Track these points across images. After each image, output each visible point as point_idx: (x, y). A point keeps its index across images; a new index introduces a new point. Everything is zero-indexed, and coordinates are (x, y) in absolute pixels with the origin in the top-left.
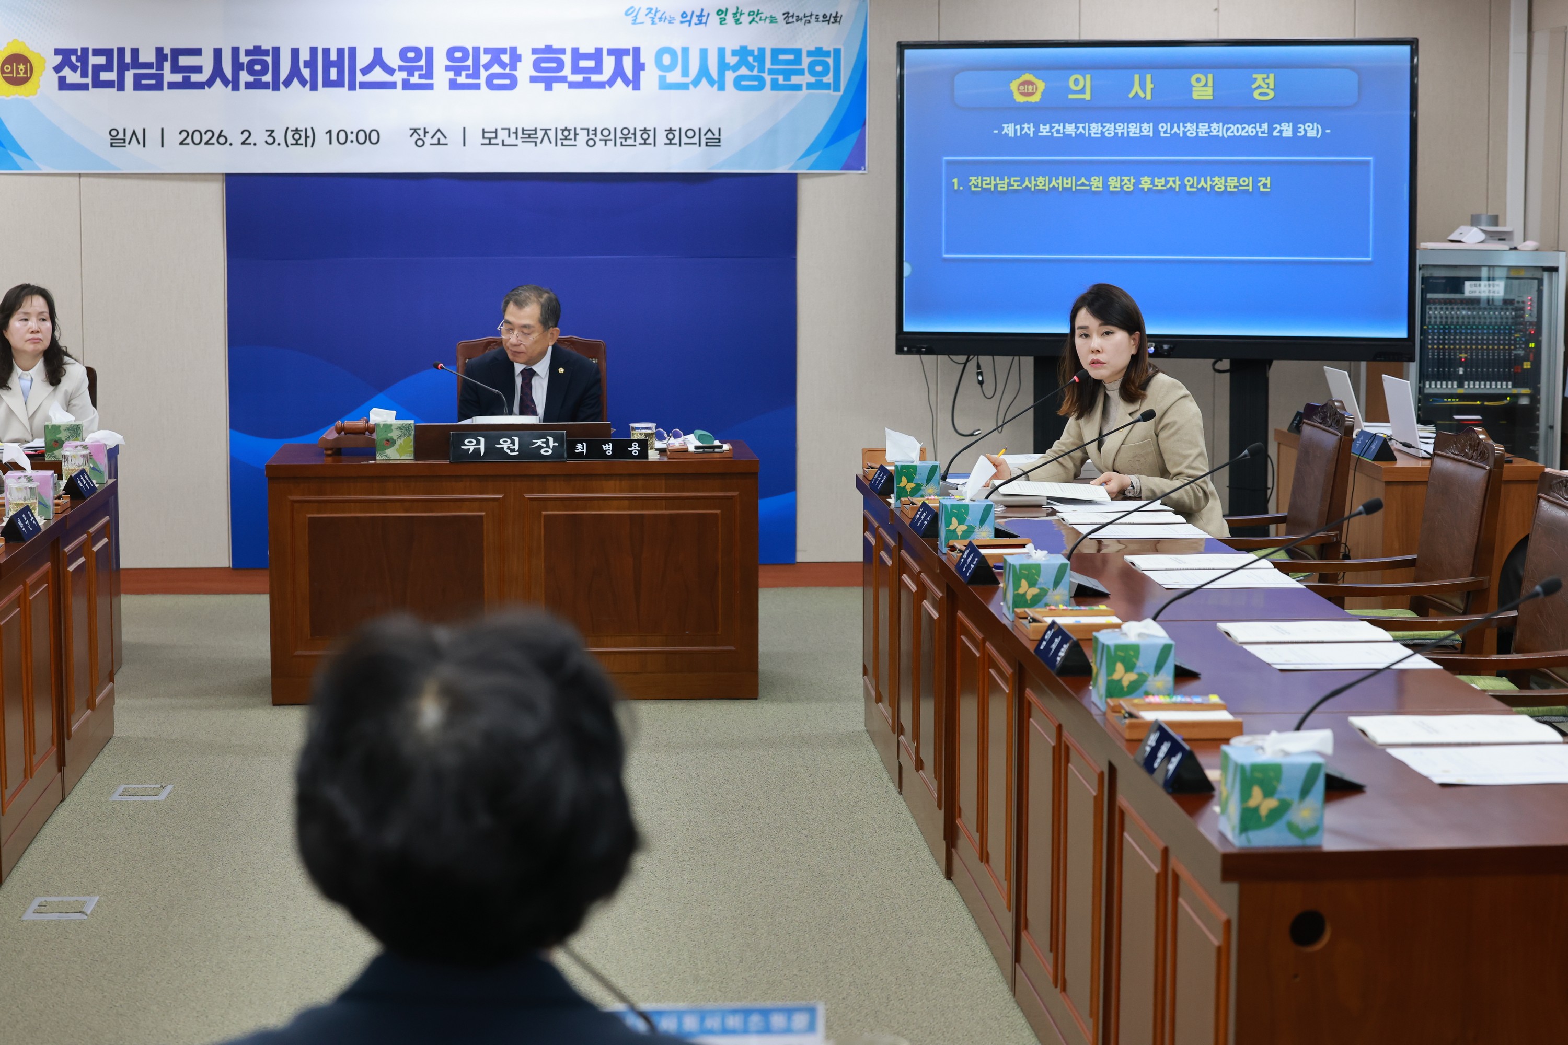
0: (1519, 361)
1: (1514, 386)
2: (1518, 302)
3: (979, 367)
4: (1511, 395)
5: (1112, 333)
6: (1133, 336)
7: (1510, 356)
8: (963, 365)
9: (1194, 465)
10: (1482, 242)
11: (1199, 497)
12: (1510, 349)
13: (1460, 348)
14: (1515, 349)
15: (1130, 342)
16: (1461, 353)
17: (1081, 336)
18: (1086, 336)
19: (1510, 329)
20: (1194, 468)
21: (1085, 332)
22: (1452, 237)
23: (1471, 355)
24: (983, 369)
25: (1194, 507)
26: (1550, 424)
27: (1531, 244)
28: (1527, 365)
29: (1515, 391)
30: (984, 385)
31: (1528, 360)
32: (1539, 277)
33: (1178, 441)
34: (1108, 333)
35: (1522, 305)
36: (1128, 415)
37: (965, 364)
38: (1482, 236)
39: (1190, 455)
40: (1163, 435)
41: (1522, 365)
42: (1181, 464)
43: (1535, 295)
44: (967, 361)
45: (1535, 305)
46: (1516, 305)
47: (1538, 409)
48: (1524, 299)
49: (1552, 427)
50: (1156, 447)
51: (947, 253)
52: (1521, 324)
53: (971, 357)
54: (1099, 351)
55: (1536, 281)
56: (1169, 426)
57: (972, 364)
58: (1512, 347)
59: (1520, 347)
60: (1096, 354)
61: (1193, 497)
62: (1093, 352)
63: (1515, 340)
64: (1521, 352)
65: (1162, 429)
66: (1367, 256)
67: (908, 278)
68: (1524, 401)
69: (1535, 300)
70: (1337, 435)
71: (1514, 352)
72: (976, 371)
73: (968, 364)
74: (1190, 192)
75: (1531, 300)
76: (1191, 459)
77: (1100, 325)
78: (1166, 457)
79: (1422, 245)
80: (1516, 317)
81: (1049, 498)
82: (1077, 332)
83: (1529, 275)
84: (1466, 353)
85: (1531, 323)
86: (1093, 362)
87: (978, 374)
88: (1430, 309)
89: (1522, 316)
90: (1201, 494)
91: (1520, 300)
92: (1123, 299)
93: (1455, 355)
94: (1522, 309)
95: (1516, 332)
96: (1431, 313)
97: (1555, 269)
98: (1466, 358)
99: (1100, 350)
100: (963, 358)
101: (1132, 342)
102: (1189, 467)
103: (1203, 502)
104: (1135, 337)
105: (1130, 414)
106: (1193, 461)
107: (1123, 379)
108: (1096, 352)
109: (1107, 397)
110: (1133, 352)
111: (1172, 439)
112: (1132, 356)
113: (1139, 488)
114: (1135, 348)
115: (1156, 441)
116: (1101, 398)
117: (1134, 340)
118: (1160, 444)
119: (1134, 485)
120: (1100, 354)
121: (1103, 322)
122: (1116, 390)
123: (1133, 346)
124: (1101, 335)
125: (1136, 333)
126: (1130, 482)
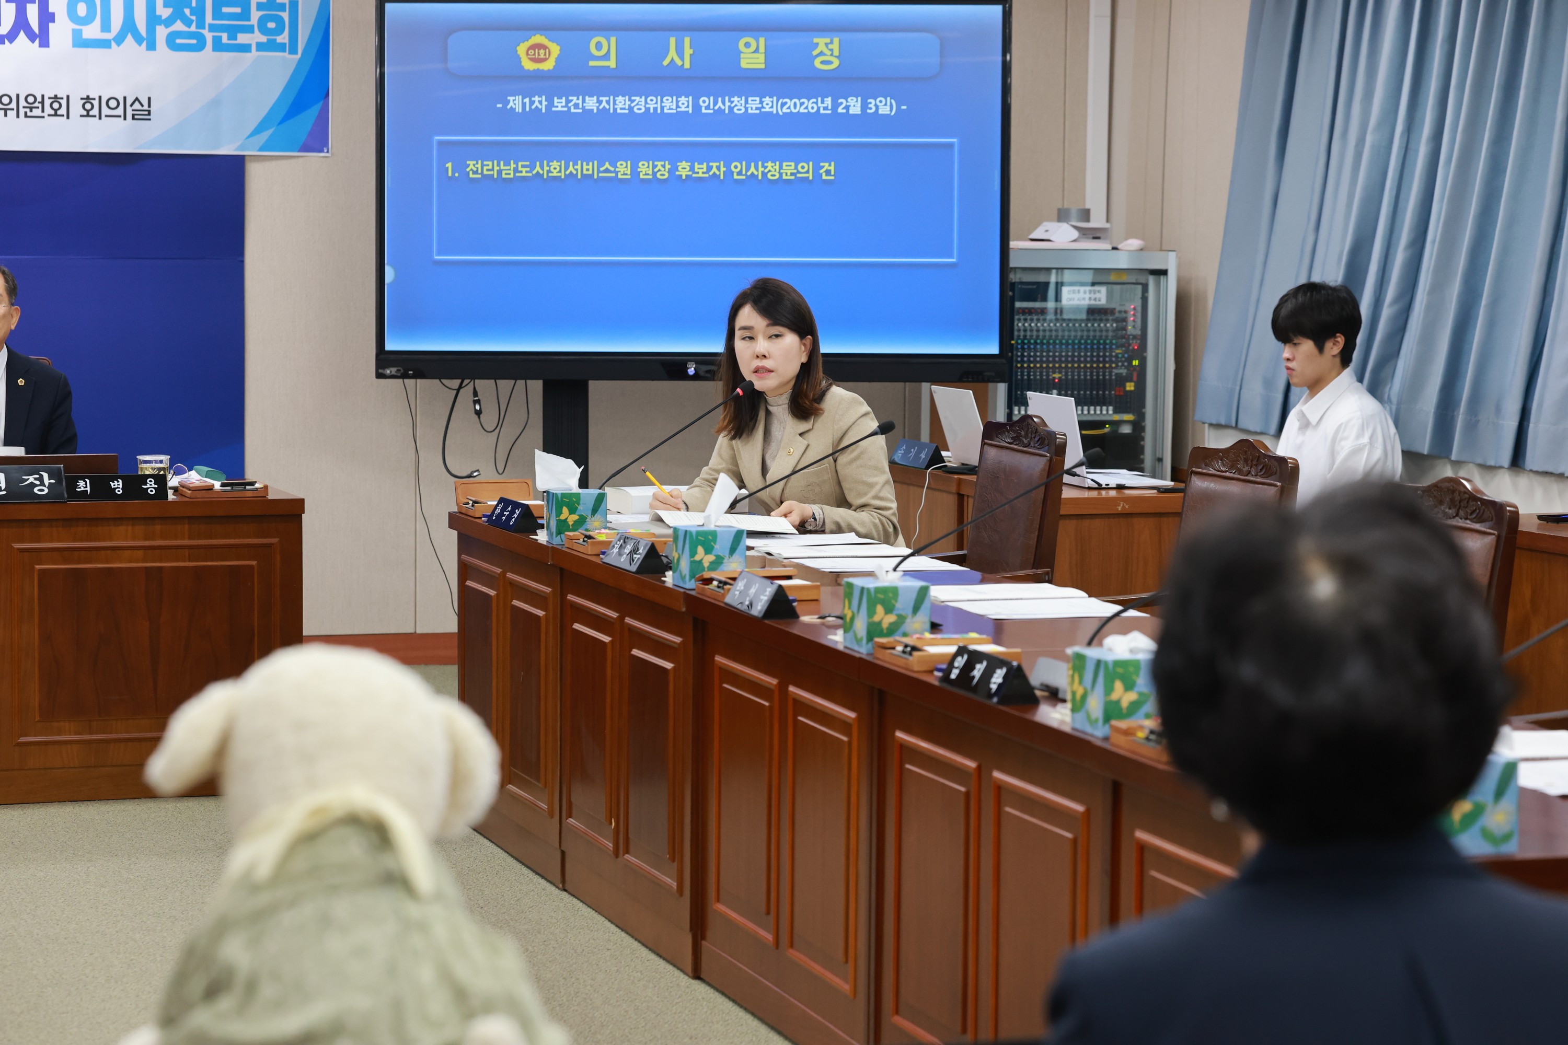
0: (1122, 380)
1: (1116, 411)
2: (1120, 312)
3: (475, 393)
4: (1111, 423)
5: (781, 336)
6: (804, 341)
7: (1110, 375)
8: (455, 391)
9: (882, 494)
10: (1075, 241)
12: (1111, 367)
13: (1054, 367)
14: (1117, 366)
15: (800, 348)
16: (1054, 373)
17: (744, 339)
19: (1111, 343)
20: (881, 499)
21: (748, 334)
22: (1034, 235)
23: (1066, 375)
24: (480, 397)
26: (1159, 455)
27: (1134, 243)
28: (1130, 387)
29: (1117, 417)
30: (481, 416)
31: (1131, 381)
32: (1143, 281)
33: (861, 467)
34: (776, 336)
35: (1124, 315)
36: (798, 435)
37: (458, 391)
38: (1075, 234)
39: (876, 483)
41: (1125, 387)
42: (865, 494)
43: (1138, 303)
44: (460, 387)
45: (1139, 315)
46: (1117, 315)
47: (1143, 439)
48: (1126, 308)
49: (1160, 460)
50: (834, 474)
51: (439, 254)
52: (1123, 337)
53: (466, 381)
54: (765, 356)
55: (1140, 287)
57: (467, 392)
58: (1114, 365)
59: (1123, 365)
60: (762, 359)
62: (758, 357)
63: (1117, 356)
64: (1123, 371)
66: (951, 256)
67: (390, 284)
68: (1126, 429)
69: (1139, 309)
70: (1045, 456)
71: (1115, 371)
72: (471, 398)
73: (462, 391)
74: (737, 180)
75: (1134, 309)
76: (878, 487)
77: (768, 325)
78: (845, 485)
79: (1013, 244)
80: (1117, 329)
82: (738, 334)
83: (1132, 279)
84: (1060, 373)
85: (1135, 337)
86: (757, 370)
87: (475, 402)
88: (1019, 320)
89: (1125, 329)
91: (1123, 309)
92: (794, 295)
93: (1048, 375)
94: (1125, 320)
95: (1117, 347)
96: (1020, 325)
97: (1164, 272)
98: (1060, 379)
99: (767, 355)
100: (456, 383)
101: (803, 348)
102: (877, 497)
104: (805, 342)
105: (801, 435)
106: (880, 491)
107: (792, 391)
108: (763, 357)
109: (768, 413)
110: (804, 359)
111: (854, 465)
112: (802, 364)
113: (822, 520)
114: (806, 354)
115: (834, 466)
116: (762, 414)
117: (804, 345)
118: (839, 471)
119: (816, 517)
120: (768, 359)
121: (772, 322)
122: (783, 404)
123: (804, 352)
124: (769, 338)
125: (809, 337)
126: (812, 513)
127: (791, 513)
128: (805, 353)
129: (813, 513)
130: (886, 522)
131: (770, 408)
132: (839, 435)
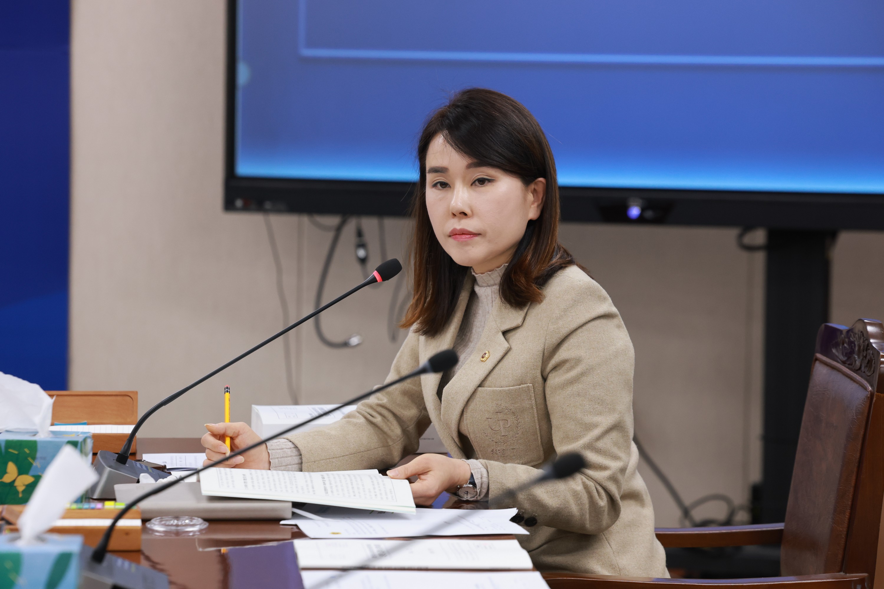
5: (490, 181)
6: (532, 186)
9: (600, 444)
11: (601, 507)
15: (525, 199)
17: (435, 185)
18: (444, 185)
20: (598, 451)
21: (442, 179)
25: (589, 525)
33: (579, 395)
34: (482, 181)
36: (501, 334)
39: (595, 426)
40: (554, 380)
42: (577, 438)
50: (540, 400)
54: (465, 214)
56: (567, 365)
60: (460, 219)
61: (587, 506)
62: (454, 215)
65: (555, 368)
70: (865, 389)
76: (597, 432)
77: (469, 166)
81: (296, 505)
82: (430, 177)
86: (454, 234)
90: (603, 502)
92: (515, 118)
99: (468, 211)
101: (530, 197)
103: (605, 519)
104: (536, 188)
105: (505, 333)
106: (599, 438)
107: (508, 266)
108: (462, 215)
109: (473, 296)
110: (533, 213)
111: (570, 390)
112: (531, 223)
113: (485, 486)
114: (538, 206)
115: (541, 389)
116: (463, 298)
117: (535, 192)
118: (547, 396)
119: (476, 481)
120: (469, 217)
121: (475, 161)
122: (493, 285)
123: (533, 203)
124: (472, 185)
125: (541, 179)
126: (469, 476)
127: (423, 474)
128: (536, 205)
129: (472, 475)
130: (595, 491)
131: (477, 289)
132: (555, 340)
